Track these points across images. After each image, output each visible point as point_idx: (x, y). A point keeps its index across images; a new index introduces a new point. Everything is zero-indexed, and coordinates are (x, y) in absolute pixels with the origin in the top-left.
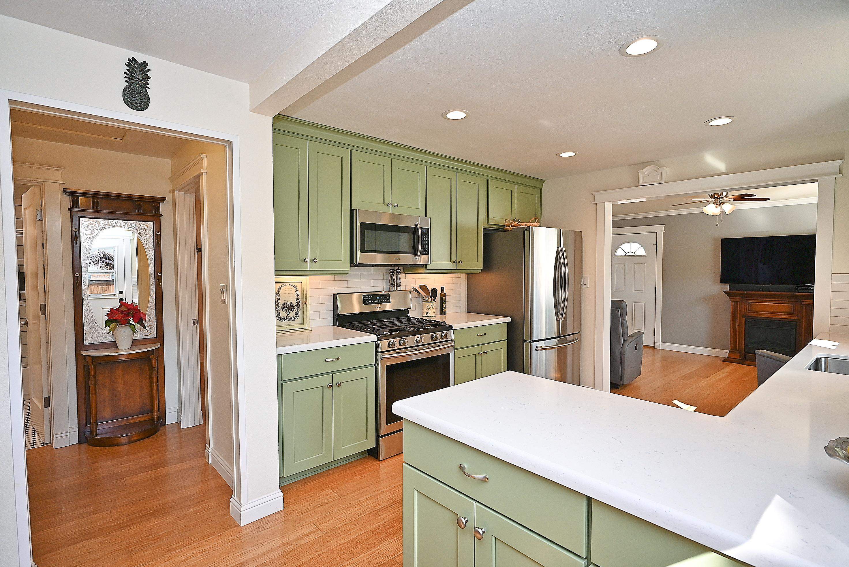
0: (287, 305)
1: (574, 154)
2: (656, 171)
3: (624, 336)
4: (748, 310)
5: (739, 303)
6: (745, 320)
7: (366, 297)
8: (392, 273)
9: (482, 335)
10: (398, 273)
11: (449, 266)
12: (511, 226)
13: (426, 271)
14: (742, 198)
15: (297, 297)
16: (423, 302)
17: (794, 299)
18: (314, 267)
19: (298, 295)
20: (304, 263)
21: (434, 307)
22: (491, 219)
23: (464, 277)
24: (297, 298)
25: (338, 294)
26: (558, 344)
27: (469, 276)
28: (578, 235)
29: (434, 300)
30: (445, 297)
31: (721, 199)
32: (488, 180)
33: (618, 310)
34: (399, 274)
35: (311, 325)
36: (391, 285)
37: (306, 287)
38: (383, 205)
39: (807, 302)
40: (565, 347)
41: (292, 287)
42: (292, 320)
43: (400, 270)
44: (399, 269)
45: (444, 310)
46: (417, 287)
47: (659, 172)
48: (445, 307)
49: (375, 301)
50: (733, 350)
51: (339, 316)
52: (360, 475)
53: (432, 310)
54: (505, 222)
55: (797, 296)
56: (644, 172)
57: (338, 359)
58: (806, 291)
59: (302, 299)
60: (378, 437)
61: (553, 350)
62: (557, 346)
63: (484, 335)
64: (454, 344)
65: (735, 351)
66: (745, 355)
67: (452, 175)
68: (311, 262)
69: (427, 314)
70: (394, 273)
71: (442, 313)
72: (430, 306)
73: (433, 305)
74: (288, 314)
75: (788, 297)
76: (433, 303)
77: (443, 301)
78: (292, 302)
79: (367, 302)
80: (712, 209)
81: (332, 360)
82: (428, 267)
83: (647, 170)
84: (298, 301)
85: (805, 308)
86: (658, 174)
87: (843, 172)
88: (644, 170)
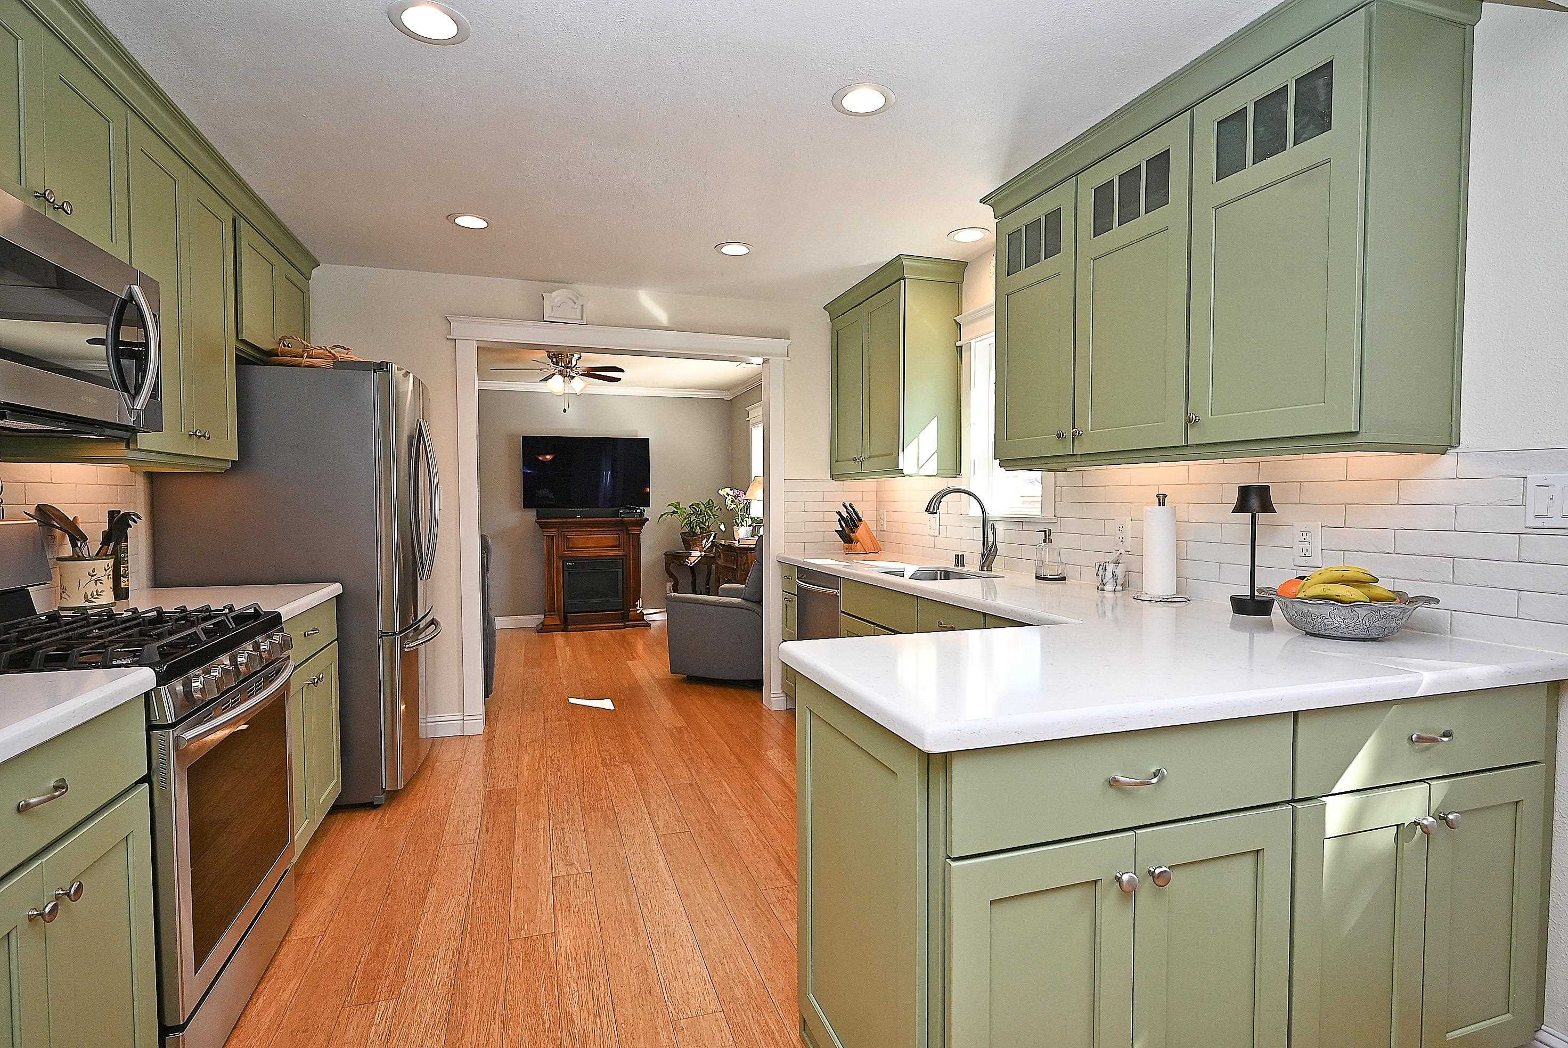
1: (484, 224)
2: (573, 301)
5: (554, 538)
6: (563, 562)
9: (312, 633)
13: (126, 454)
16: (62, 560)
17: (623, 526)
21: (108, 576)
22: (246, 327)
23: (140, 484)
27: (154, 480)
31: (568, 370)
32: (234, 222)
38: (20, 187)
39: (635, 530)
45: (124, 582)
47: (578, 303)
48: (124, 572)
50: (549, 610)
53: (103, 585)
55: (621, 523)
56: (554, 297)
58: (631, 516)
60: (163, 1033)
65: (552, 613)
66: (567, 616)
69: (91, 599)
71: (121, 593)
72: (100, 573)
73: (107, 569)
75: (614, 524)
76: (108, 562)
83: (557, 296)
85: (631, 538)
86: (575, 306)
87: (789, 356)
88: (554, 294)
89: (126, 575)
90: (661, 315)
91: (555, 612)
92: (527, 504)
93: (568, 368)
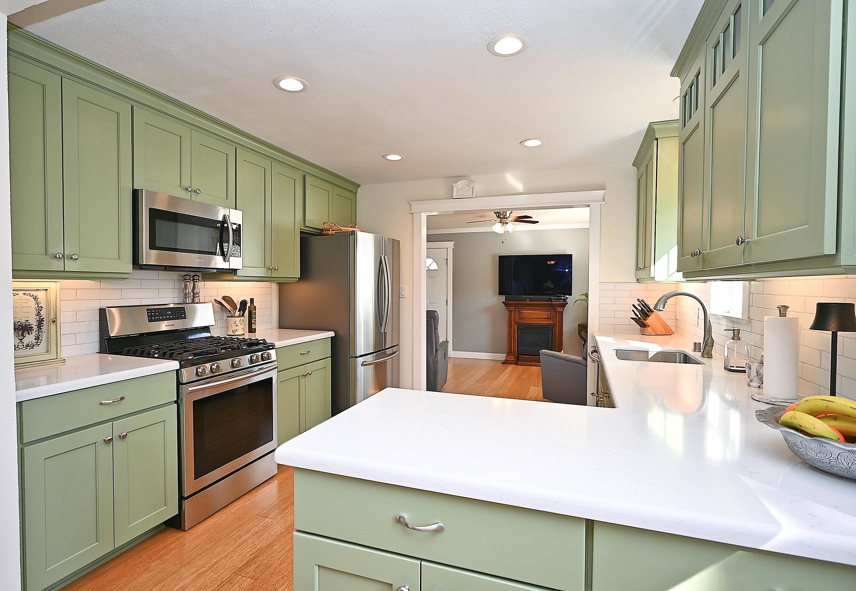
0: (19, 325)
1: (400, 158)
2: (468, 185)
3: (436, 346)
4: (520, 318)
5: (513, 312)
6: (518, 326)
7: (151, 311)
8: (187, 280)
9: (306, 353)
10: (195, 280)
11: (260, 272)
12: (331, 230)
13: (235, 278)
14: (521, 219)
15: (39, 312)
16: (228, 317)
17: (552, 307)
18: (71, 266)
19: (40, 309)
20: (56, 259)
21: (243, 323)
22: (309, 221)
23: (274, 287)
24: (38, 314)
25: (108, 307)
26: (376, 360)
27: (281, 285)
28: (396, 244)
29: (243, 315)
30: (255, 310)
31: (505, 219)
32: (304, 177)
33: (432, 320)
34: (196, 282)
35: (64, 353)
36: (186, 296)
37: (54, 297)
38: (180, 188)
39: (559, 309)
40: (385, 362)
41: (28, 297)
42: (28, 348)
43: (199, 276)
44: (197, 276)
45: (254, 326)
46: (220, 299)
47: (471, 186)
48: (255, 322)
49: (164, 317)
50: (509, 353)
51: (110, 339)
52: (160, 558)
53: (240, 327)
54: (324, 225)
55: (552, 304)
56: (458, 185)
57: (122, 398)
58: (559, 301)
59: (48, 315)
60: (181, 498)
61: (371, 366)
62: (374, 362)
63: (308, 353)
64: (277, 366)
65: (511, 354)
66: (518, 357)
67: (266, 163)
68: (68, 260)
69: (234, 332)
70: (191, 281)
71: (252, 330)
72: (238, 323)
73: (242, 321)
74: (22, 340)
75: (548, 305)
76: (242, 318)
77: (253, 316)
78: (28, 320)
79: (153, 318)
80: (498, 228)
81: (111, 401)
82: (239, 273)
83: (460, 184)
84: (40, 319)
85: (558, 314)
86: (470, 188)
87: (605, 200)
88: (458, 184)
89: (255, 324)
90: (519, 186)
91: (512, 353)
92: (501, 293)
93: (505, 218)
